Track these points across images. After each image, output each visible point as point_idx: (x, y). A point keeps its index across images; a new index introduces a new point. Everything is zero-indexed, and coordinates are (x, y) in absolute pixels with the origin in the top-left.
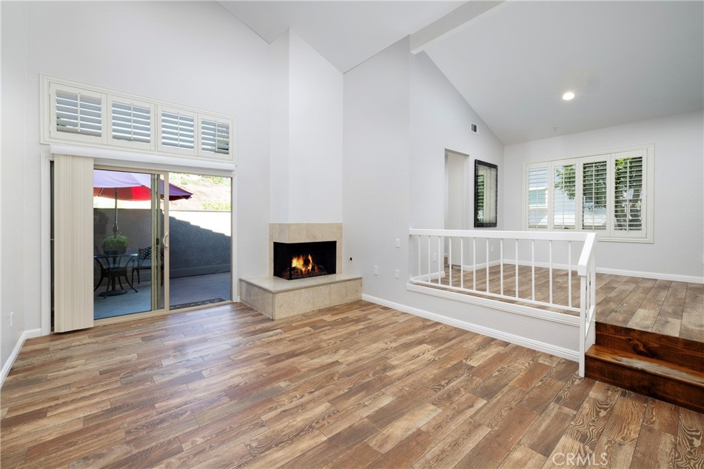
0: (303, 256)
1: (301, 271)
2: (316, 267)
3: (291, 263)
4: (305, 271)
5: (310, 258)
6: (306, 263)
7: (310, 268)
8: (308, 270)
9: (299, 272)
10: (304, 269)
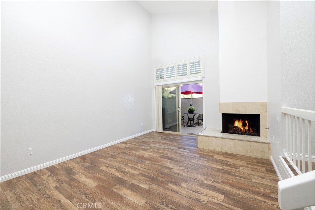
0: (242, 120)
1: (241, 129)
2: (251, 129)
3: (234, 123)
4: (244, 130)
5: (247, 122)
6: (244, 125)
7: (247, 128)
8: (246, 130)
9: (240, 130)
10: (242, 129)
